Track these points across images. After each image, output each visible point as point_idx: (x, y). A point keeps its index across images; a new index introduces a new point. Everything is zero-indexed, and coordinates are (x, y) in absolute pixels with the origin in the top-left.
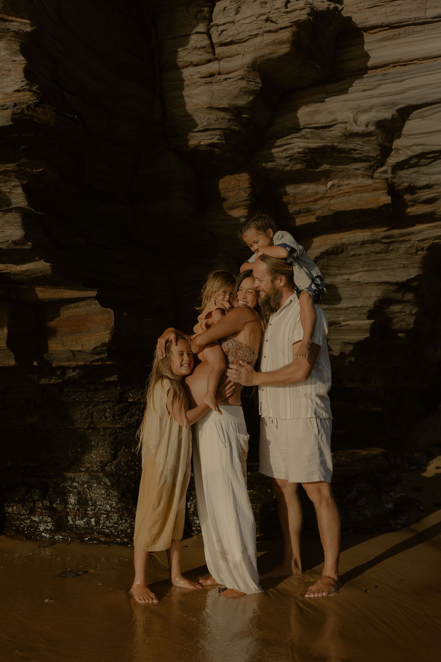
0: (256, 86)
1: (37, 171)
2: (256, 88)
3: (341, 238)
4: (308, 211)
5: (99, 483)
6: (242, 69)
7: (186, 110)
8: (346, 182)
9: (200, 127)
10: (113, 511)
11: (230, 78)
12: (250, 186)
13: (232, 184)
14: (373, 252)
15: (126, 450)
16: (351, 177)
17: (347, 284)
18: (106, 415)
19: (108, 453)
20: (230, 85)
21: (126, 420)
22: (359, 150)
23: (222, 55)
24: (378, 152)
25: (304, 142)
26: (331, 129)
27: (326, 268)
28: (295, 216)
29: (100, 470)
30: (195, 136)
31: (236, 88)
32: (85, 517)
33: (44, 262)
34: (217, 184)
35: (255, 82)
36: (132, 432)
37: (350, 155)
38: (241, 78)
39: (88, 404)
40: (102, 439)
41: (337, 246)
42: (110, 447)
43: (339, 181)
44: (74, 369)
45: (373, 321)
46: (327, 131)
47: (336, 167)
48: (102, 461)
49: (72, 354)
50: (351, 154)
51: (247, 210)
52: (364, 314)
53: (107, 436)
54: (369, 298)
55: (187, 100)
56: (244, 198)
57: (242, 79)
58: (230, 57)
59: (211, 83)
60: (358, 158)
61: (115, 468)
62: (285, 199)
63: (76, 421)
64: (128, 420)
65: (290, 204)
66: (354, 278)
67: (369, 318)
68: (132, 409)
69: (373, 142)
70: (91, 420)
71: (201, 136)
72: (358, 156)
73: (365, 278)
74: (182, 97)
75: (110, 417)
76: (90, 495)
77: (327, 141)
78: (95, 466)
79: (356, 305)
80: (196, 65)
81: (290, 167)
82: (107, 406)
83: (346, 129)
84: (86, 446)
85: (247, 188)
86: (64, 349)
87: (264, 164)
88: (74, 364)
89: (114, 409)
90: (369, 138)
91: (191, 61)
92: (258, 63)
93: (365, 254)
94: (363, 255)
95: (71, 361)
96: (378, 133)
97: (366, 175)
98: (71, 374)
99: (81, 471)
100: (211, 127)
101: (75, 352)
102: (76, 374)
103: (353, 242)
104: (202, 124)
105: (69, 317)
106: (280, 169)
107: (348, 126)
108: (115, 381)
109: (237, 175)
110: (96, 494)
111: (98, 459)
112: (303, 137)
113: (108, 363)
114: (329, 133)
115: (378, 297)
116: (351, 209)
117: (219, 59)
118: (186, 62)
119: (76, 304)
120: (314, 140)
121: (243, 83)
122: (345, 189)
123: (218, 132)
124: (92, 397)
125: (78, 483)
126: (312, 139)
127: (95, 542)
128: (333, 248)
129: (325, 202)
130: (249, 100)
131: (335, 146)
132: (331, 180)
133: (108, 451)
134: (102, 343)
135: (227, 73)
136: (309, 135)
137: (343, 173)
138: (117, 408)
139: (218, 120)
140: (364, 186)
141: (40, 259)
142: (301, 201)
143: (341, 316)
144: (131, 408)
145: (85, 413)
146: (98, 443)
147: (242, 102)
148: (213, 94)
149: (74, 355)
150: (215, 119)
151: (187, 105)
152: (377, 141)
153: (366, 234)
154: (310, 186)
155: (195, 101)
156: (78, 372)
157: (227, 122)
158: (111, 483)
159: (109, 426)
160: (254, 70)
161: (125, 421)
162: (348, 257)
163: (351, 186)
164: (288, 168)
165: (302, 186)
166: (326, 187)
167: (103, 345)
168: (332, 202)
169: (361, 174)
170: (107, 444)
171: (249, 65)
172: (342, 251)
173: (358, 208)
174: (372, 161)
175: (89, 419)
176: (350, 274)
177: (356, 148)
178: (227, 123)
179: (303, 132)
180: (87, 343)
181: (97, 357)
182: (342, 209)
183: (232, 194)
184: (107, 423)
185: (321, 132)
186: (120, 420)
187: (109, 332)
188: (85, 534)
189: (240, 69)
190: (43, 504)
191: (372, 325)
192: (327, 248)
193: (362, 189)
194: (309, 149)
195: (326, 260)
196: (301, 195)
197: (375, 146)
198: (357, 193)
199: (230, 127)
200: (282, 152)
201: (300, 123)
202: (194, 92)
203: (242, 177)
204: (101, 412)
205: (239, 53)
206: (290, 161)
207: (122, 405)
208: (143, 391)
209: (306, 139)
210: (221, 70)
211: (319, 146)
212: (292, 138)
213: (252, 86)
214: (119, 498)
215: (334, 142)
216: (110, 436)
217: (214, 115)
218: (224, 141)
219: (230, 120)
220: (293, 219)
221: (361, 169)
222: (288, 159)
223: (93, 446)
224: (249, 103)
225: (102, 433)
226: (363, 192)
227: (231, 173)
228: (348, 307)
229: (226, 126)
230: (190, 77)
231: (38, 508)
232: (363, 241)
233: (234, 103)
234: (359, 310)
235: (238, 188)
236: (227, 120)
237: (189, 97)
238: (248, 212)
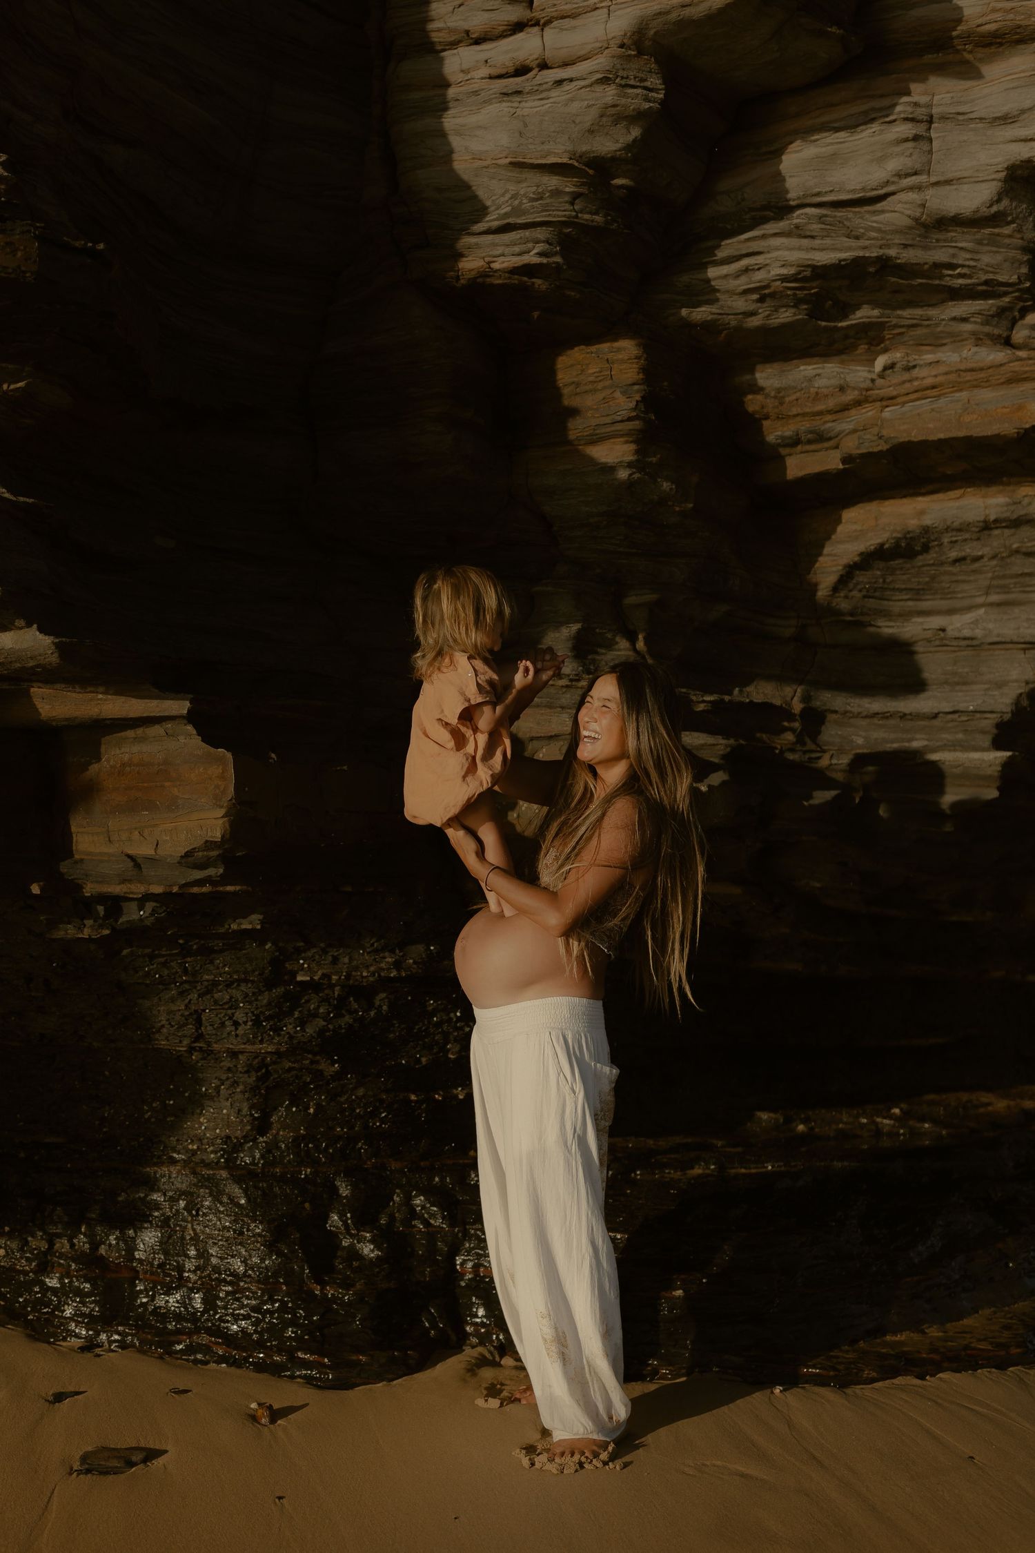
0: (647, 99)
1: (12, 387)
2: (647, 105)
3: (922, 513)
4: (820, 438)
5: (217, 1198)
6: (606, 51)
7: (452, 170)
8: (929, 357)
9: (491, 220)
10: (250, 1276)
11: (571, 80)
12: (641, 376)
13: (590, 371)
14: (1017, 551)
15: (294, 1109)
16: (944, 342)
17: (937, 643)
18: (234, 1018)
19: (245, 1116)
20: (572, 100)
21: (292, 1032)
22: (963, 266)
23: (550, 12)
24: (1024, 270)
25: (800, 249)
26: (879, 206)
27: (877, 594)
28: (783, 451)
29: (222, 1160)
30: (477, 244)
31: (589, 106)
32: (177, 1288)
33: (38, 633)
34: (553, 372)
35: (645, 88)
36: (308, 1062)
37: (937, 282)
38: (601, 79)
39: (187, 986)
40: (228, 1079)
41: (908, 536)
42: (248, 1099)
43: (907, 355)
44: (143, 900)
45: (1009, 754)
46: (869, 212)
47: (899, 312)
48: (228, 1137)
49: (132, 864)
50: (941, 277)
51: (633, 447)
52: (983, 732)
53: (241, 1072)
54: (1000, 685)
55: (455, 141)
56: (624, 414)
57: (605, 81)
58: (573, 16)
59: (518, 93)
60: (961, 288)
61: (262, 1157)
62: (753, 403)
63: (159, 1031)
64: (296, 1032)
65: (767, 417)
66: (958, 624)
67: (997, 744)
68: (308, 1001)
69: (1007, 241)
70: (197, 1031)
71: (495, 245)
72: (961, 281)
73: (991, 626)
74: (442, 134)
75: (245, 1023)
76: (194, 1230)
77: (867, 243)
78: (211, 1148)
79: (962, 707)
80: (478, 42)
81: (760, 316)
82: (237, 994)
83: (923, 206)
84: (187, 1094)
85: (634, 384)
86: (111, 851)
87: (684, 312)
88: (138, 889)
89: (257, 1000)
90: (996, 230)
91: (467, 28)
92: (652, 32)
93: (994, 557)
94: (986, 559)
95: (130, 881)
96: (1021, 215)
97: (988, 335)
98: (133, 914)
99: (173, 1162)
100: (520, 221)
101: (139, 861)
102: (147, 914)
103: (956, 524)
104: (497, 209)
105: (123, 765)
106: (733, 323)
107: (928, 197)
108: (253, 930)
109: (605, 347)
110: (207, 1226)
111: (218, 1131)
112: (798, 232)
113: (229, 888)
114: (875, 218)
115: (1027, 683)
116: (942, 436)
117: (542, 22)
118: (451, 31)
119: (140, 731)
120: (828, 241)
121: (609, 94)
122: (925, 376)
123: (541, 233)
124: (197, 968)
125: (165, 1195)
126: (823, 237)
127: (199, 1356)
128: (898, 540)
129: (867, 413)
130: (630, 138)
131: (889, 258)
132: (886, 350)
133: (245, 1111)
134: (207, 841)
135: (565, 64)
136: (816, 227)
137: (919, 332)
138: (265, 999)
139: (541, 198)
140: (982, 369)
141: (29, 625)
142: (800, 411)
143: (918, 736)
144: (306, 998)
145: (179, 1010)
146: (217, 1089)
147: (609, 144)
148: (526, 125)
149: (137, 866)
150: (531, 195)
151: (455, 156)
152: (1019, 236)
153: (993, 501)
154: (823, 368)
155: (476, 146)
156: (153, 910)
157: (566, 202)
158: (249, 1200)
159: (243, 1047)
160: (640, 53)
161: (288, 1033)
162: (942, 564)
163: (942, 369)
164: (754, 322)
165: (802, 368)
166: (870, 371)
167: (209, 845)
168: (887, 413)
169: (974, 333)
170: (241, 1092)
171: (625, 41)
172: (926, 549)
173: (961, 434)
174: (1006, 294)
175: (191, 1026)
176: (950, 612)
177: (955, 261)
178: (568, 207)
179: (798, 217)
180: (168, 838)
181: (198, 875)
182: (916, 436)
183: (589, 401)
184: (239, 1039)
185: (850, 215)
186: (275, 1031)
187: (222, 812)
188: (178, 1332)
189: (601, 50)
190: (72, 1245)
191: (1007, 765)
192: (879, 541)
193: (976, 377)
194: (814, 268)
195: (879, 573)
196: (798, 394)
197: (1013, 253)
198: (961, 390)
199: (577, 217)
200: (737, 275)
201: (787, 192)
202: (473, 120)
203: (619, 350)
204: (223, 1009)
205: (598, 6)
206: (762, 300)
207: (280, 990)
208: (336, 954)
209: (806, 237)
210: (548, 54)
211: (840, 261)
212: (764, 237)
213: (635, 101)
214: (266, 1241)
215: (888, 246)
216: (247, 1072)
217: (531, 184)
218: (558, 259)
219: (575, 197)
220: (781, 459)
221: (972, 319)
222: (755, 297)
223: (205, 1095)
224: (628, 147)
225: (227, 1064)
226: (976, 387)
227: (589, 340)
228: (936, 712)
229: (565, 216)
230: (461, 77)
231: (60, 1258)
232: (985, 521)
233: (584, 148)
234: (968, 720)
235: (608, 383)
236: (567, 198)
237: (458, 133)
238: (637, 452)
